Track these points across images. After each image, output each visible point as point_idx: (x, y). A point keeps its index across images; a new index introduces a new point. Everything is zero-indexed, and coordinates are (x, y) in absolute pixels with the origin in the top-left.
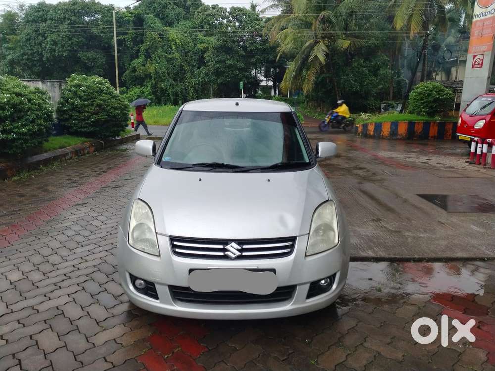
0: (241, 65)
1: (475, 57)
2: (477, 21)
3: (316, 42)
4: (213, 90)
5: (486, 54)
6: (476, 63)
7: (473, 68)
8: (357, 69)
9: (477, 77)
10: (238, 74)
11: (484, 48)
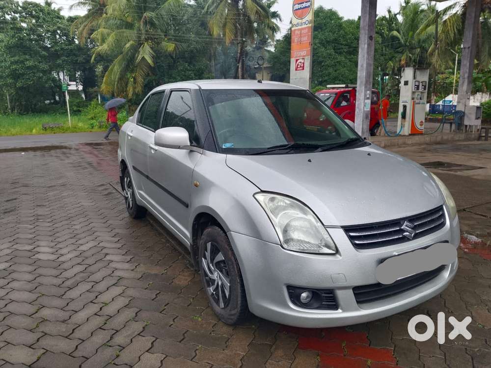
0: (44, 66)
1: (297, 60)
2: (295, 30)
3: (140, 44)
4: (9, 95)
5: (306, 58)
6: (299, 66)
7: (296, 70)
8: (183, 72)
9: (301, 78)
10: (42, 77)
11: (304, 53)
